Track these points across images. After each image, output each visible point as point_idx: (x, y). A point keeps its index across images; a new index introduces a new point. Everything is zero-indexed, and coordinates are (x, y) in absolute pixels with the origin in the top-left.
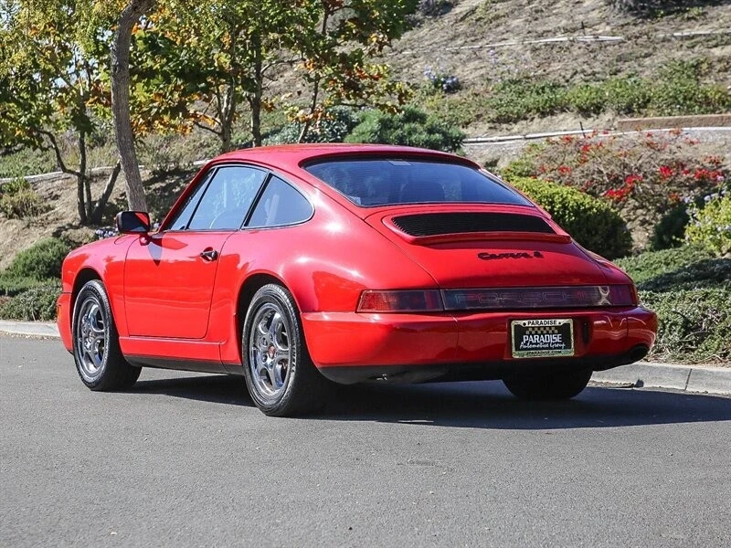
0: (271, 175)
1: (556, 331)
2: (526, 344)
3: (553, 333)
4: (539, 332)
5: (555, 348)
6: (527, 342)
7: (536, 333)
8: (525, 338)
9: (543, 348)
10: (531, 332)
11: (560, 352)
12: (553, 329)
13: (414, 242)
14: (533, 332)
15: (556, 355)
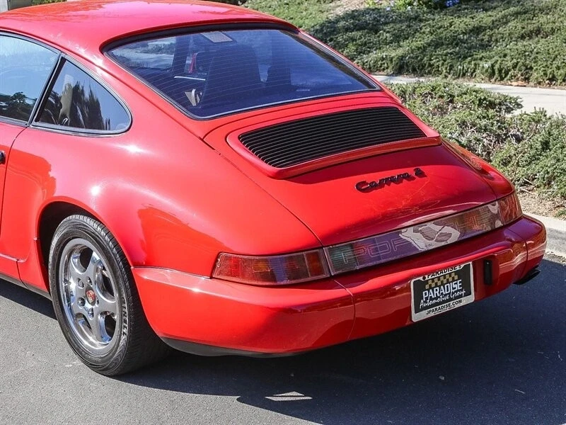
0: (63, 60)
1: (456, 277)
2: (425, 302)
3: (453, 280)
4: (439, 283)
5: (456, 298)
6: (427, 298)
7: (436, 286)
8: (425, 294)
9: (444, 302)
10: (430, 285)
11: (460, 301)
12: (453, 275)
13: (277, 176)
14: (433, 285)
15: (457, 306)
